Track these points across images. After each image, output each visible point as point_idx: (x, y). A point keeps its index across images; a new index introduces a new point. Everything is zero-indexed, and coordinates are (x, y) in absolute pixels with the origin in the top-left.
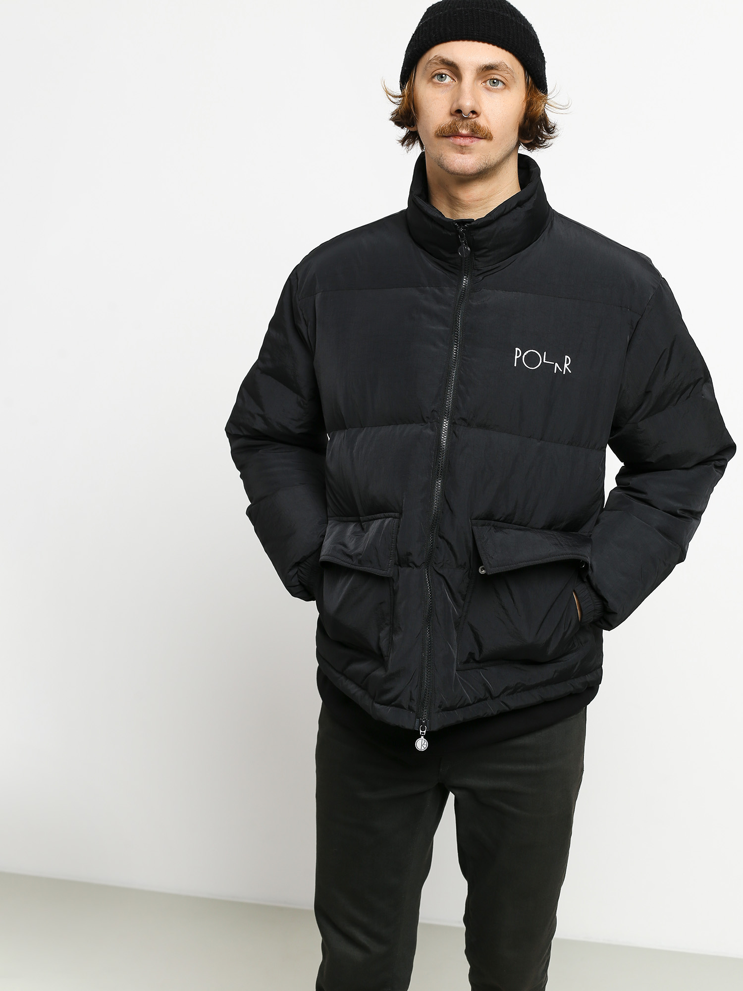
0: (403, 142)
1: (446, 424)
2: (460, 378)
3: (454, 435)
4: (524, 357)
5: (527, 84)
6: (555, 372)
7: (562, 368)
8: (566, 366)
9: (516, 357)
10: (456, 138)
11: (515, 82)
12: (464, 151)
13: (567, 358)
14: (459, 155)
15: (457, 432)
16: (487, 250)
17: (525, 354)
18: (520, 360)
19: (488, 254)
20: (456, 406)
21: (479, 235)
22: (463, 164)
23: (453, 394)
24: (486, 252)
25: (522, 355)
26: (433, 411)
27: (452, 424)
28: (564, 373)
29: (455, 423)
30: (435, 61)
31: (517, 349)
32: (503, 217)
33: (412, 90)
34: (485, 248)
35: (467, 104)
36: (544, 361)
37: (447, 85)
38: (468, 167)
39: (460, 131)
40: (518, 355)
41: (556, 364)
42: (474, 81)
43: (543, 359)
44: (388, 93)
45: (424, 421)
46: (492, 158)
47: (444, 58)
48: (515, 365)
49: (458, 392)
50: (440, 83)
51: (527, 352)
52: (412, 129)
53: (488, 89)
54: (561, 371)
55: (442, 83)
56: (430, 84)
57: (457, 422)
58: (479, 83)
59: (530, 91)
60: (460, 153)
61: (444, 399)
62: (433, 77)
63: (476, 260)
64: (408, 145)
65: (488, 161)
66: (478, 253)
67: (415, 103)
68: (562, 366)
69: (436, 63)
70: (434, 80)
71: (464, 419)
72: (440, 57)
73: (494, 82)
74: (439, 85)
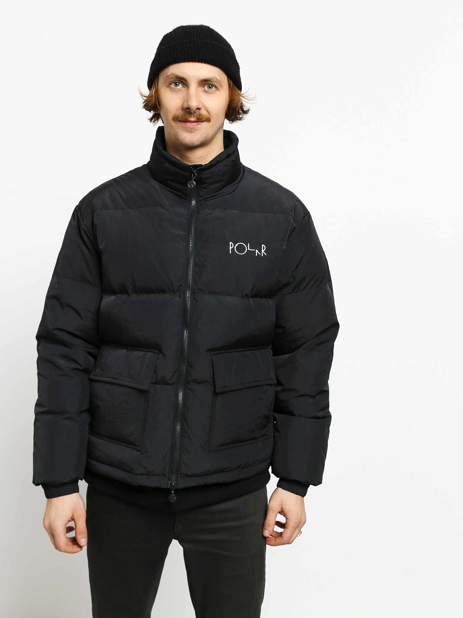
0: (151, 120)
1: (188, 294)
2: (196, 264)
3: (194, 300)
4: (235, 247)
5: (229, 85)
6: (256, 255)
7: (261, 252)
8: (263, 251)
9: (230, 248)
10: (186, 123)
11: (222, 87)
12: (192, 131)
13: (263, 246)
14: (189, 134)
15: (196, 298)
16: (208, 184)
17: (236, 245)
18: (233, 249)
19: (208, 187)
20: (194, 281)
21: (205, 175)
22: (192, 139)
23: (192, 274)
24: (208, 186)
25: (234, 246)
26: (180, 286)
27: (193, 293)
28: (262, 256)
29: (195, 292)
30: (171, 76)
31: (230, 243)
32: (219, 164)
33: (157, 91)
34: (207, 183)
35: (194, 104)
36: (249, 249)
37: (180, 90)
38: (195, 141)
39: (189, 119)
40: (231, 247)
41: (257, 251)
42: (197, 88)
43: (248, 248)
44: (142, 95)
45: (174, 292)
46: (209, 133)
47: (177, 75)
48: (230, 253)
49: (195, 273)
50: (175, 88)
51: (237, 244)
52: (157, 113)
53: (206, 92)
54: (260, 254)
55: (176, 88)
56: (168, 89)
57: (196, 291)
58: (200, 89)
59: (232, 89)
60: (190, 133)
61: (187, 278)
62: (171, 84)
63: (201, 190)
64: (154, 122)
65: (207, 136)
66: (202, 186)
67: (159, 99)
68: (260, 252)
69: (172, 78)
70: (171, 86)
71: (200, 290)
72: (174, 74)
73: (210, 87)
74: (174, 89)
